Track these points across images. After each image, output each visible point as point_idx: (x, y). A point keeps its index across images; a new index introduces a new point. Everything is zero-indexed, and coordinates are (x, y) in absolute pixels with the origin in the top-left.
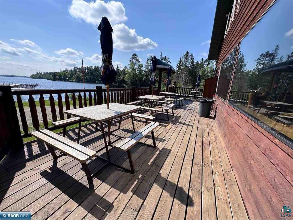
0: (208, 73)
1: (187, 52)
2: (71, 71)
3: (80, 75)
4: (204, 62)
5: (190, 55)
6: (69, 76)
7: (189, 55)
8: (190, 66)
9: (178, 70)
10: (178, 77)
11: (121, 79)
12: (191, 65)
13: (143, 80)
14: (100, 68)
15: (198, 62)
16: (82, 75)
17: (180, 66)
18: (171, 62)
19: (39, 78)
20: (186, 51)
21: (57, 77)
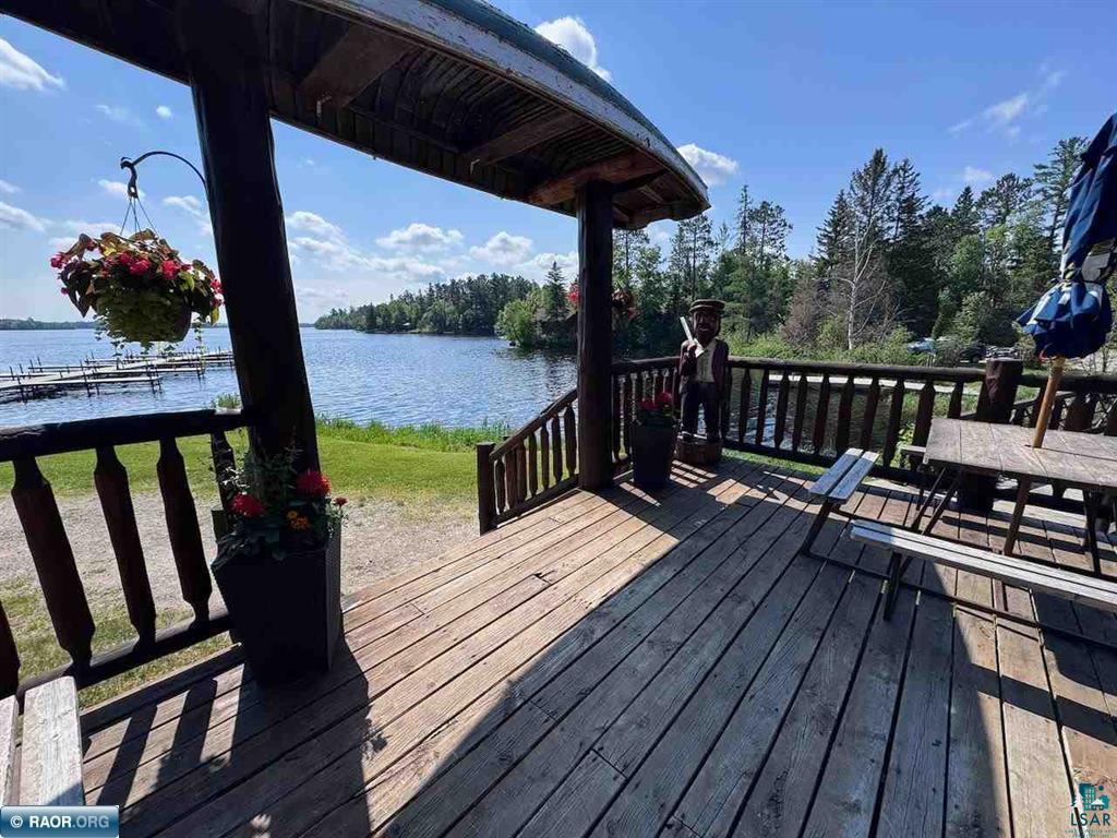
0: (1001, 257)
1: (879, 160)
2: (421, 299)
3: (446, 310)
4: (980, 205)
5: (896, 172)
6: (413, 316)
7: (891, 169)
8: (894, 224)
9: (826, 257)
10: (824, 287)
11: (570, 314)
12: (899, 219)
13: (660, 315)
14: (510, 280)
15: (940, 209)
16: (449, 308)
17: (838, 233)
18: (790, 227)
19: (338, 328)
20: (874, 153)
21: (379, 321)
